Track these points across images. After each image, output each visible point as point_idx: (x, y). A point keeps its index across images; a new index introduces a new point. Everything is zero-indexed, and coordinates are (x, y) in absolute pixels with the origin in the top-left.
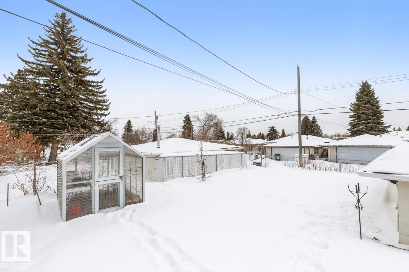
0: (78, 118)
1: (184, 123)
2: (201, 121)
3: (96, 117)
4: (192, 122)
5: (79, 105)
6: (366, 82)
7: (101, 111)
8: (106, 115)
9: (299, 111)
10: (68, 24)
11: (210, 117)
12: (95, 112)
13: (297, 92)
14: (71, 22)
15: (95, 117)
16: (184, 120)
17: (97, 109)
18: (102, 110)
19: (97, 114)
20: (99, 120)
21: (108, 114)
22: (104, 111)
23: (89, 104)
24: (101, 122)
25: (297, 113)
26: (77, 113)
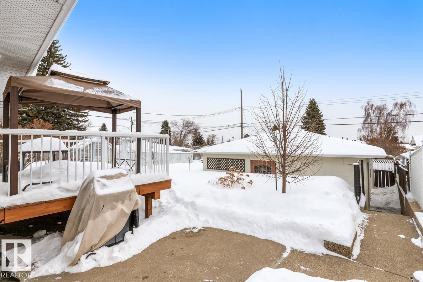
0: (61, 123)
1: (162, 129)
2: (179, 127)
3: (77, 123)
4: (170, 128)
5: (63, 113)
6: (313, 99)
7: (81, 118)
8: (85, 121)
9: (242, 123)
10: (55, 44)
11: (188, 124)
12: (76, 119)
13: (240, 109)
14: (58, 42)
15: (75, 122)
16: (162, 126)
17: (78, 116)
18: (83, 117)
19: (77, 120)
20: (79, 126)
21: (88, 120)
22: (84, 118)
23: (70, 111)
24: (80, 127)
25: (240, 125)
26: (61, 119)
